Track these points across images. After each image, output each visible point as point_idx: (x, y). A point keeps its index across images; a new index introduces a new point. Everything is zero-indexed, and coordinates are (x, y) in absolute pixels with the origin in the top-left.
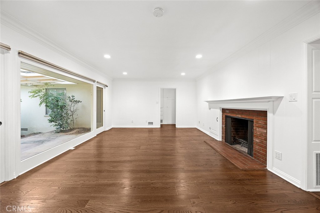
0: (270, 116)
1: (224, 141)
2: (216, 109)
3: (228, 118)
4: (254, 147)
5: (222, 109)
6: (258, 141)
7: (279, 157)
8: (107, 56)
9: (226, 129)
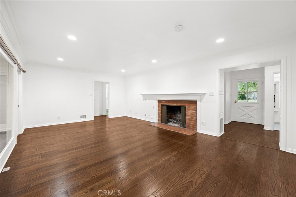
0: (198, 103)
1: (161, 122)
2: (153, 101)
3: (163, 106)
4: (187, 122)
5: (158, 100)
6: (189, 118)
7: (204, 124)
8: (72, 38)
9: (162, 114)
